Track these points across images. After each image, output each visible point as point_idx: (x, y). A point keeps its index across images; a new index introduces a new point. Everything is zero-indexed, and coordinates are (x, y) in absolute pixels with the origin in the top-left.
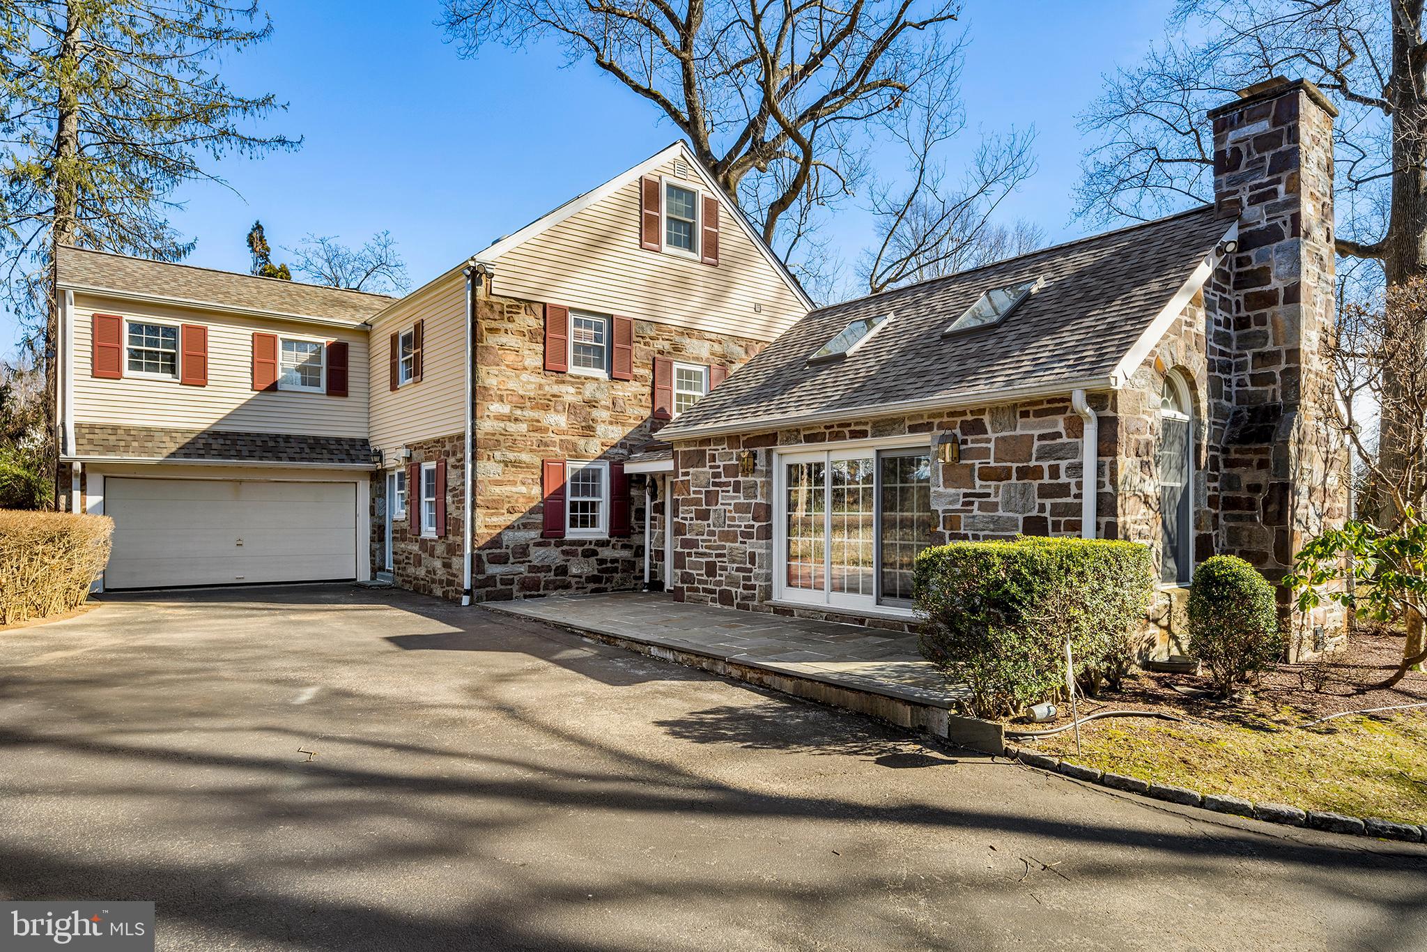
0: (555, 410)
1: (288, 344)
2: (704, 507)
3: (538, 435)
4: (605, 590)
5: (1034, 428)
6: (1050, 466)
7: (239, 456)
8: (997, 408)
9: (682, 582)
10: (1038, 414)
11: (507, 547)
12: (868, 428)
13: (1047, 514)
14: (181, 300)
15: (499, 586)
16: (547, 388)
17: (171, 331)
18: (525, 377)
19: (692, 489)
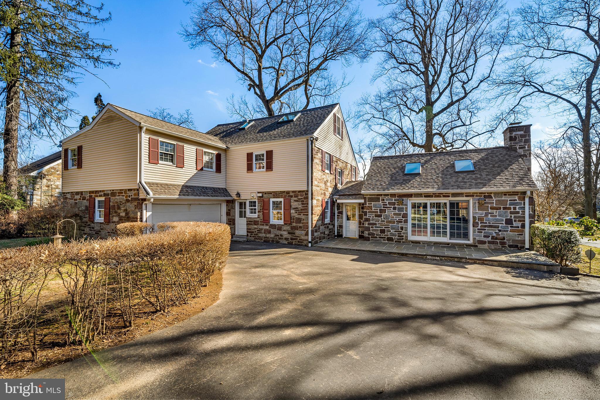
0: (323, 183)
1: (206, 153)
2: (379, 213)
3: (321, 191)
6: (513, 207)
8: (496, 193)
9: (368, 235)
10: (509, 195)
11: (317, 227)
12: (450, 195)
13: (513, 218)
16: (322, 176)
17: (172, 146)
18: (319, 173)
19: (373, 208)
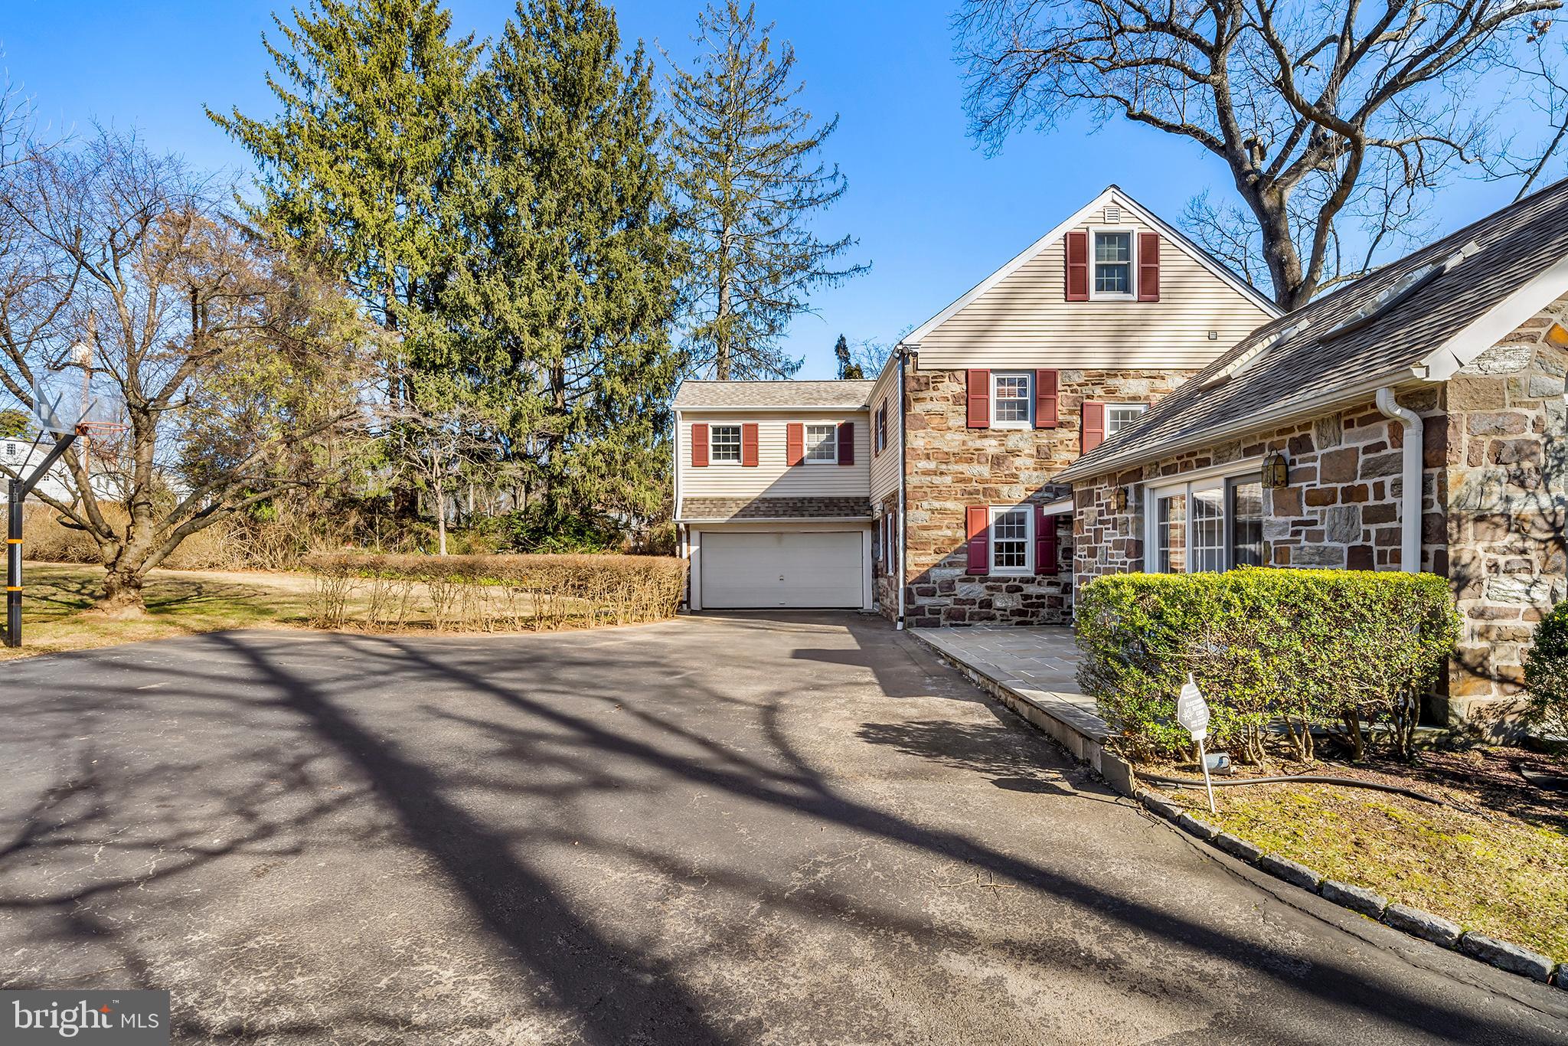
0: (979, 462)
1: (811, 429)
2: (1094, 545)
3: (962, 485)
4: (1031, 623)
5: (1358, 440)
6: (1375, 484)
7: (777, 515)
8: (1323, 420)
11: (935, 582)
12: (1210, 455)
13: (1372, 543)
14: (734, 407)
15: (928, 615)
16: (970, 443)
17: (736, 430)
18: (949, 436)
19: (1086, 527)
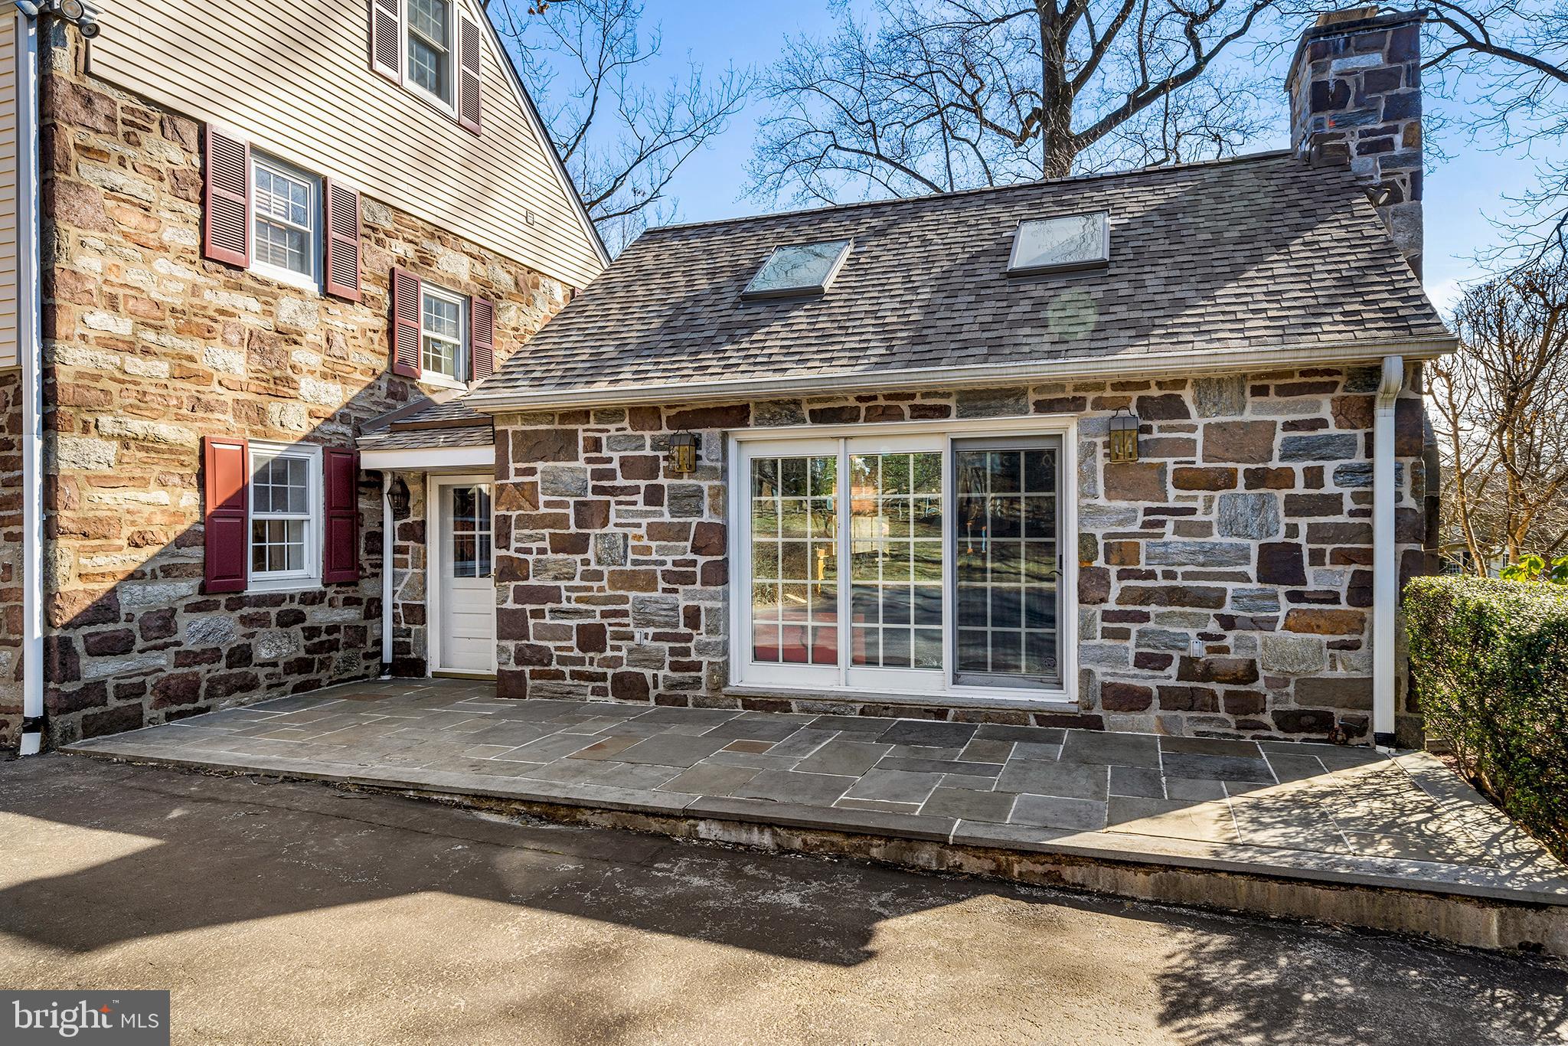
0: (225, 341)
2: (573, 530)
3: (190, 387)
4: (317, 684)
5: (1278, 411)
6: (1306, 470)
8: (1209, 380)
9: (518, 662)
10: (1282, 391)
11: (130, 618)
12: (951, 402)
13: (1301, 539)
15: (113, 703)
16: (208, 295)
18: (162, 265)
19: (542, 498)
